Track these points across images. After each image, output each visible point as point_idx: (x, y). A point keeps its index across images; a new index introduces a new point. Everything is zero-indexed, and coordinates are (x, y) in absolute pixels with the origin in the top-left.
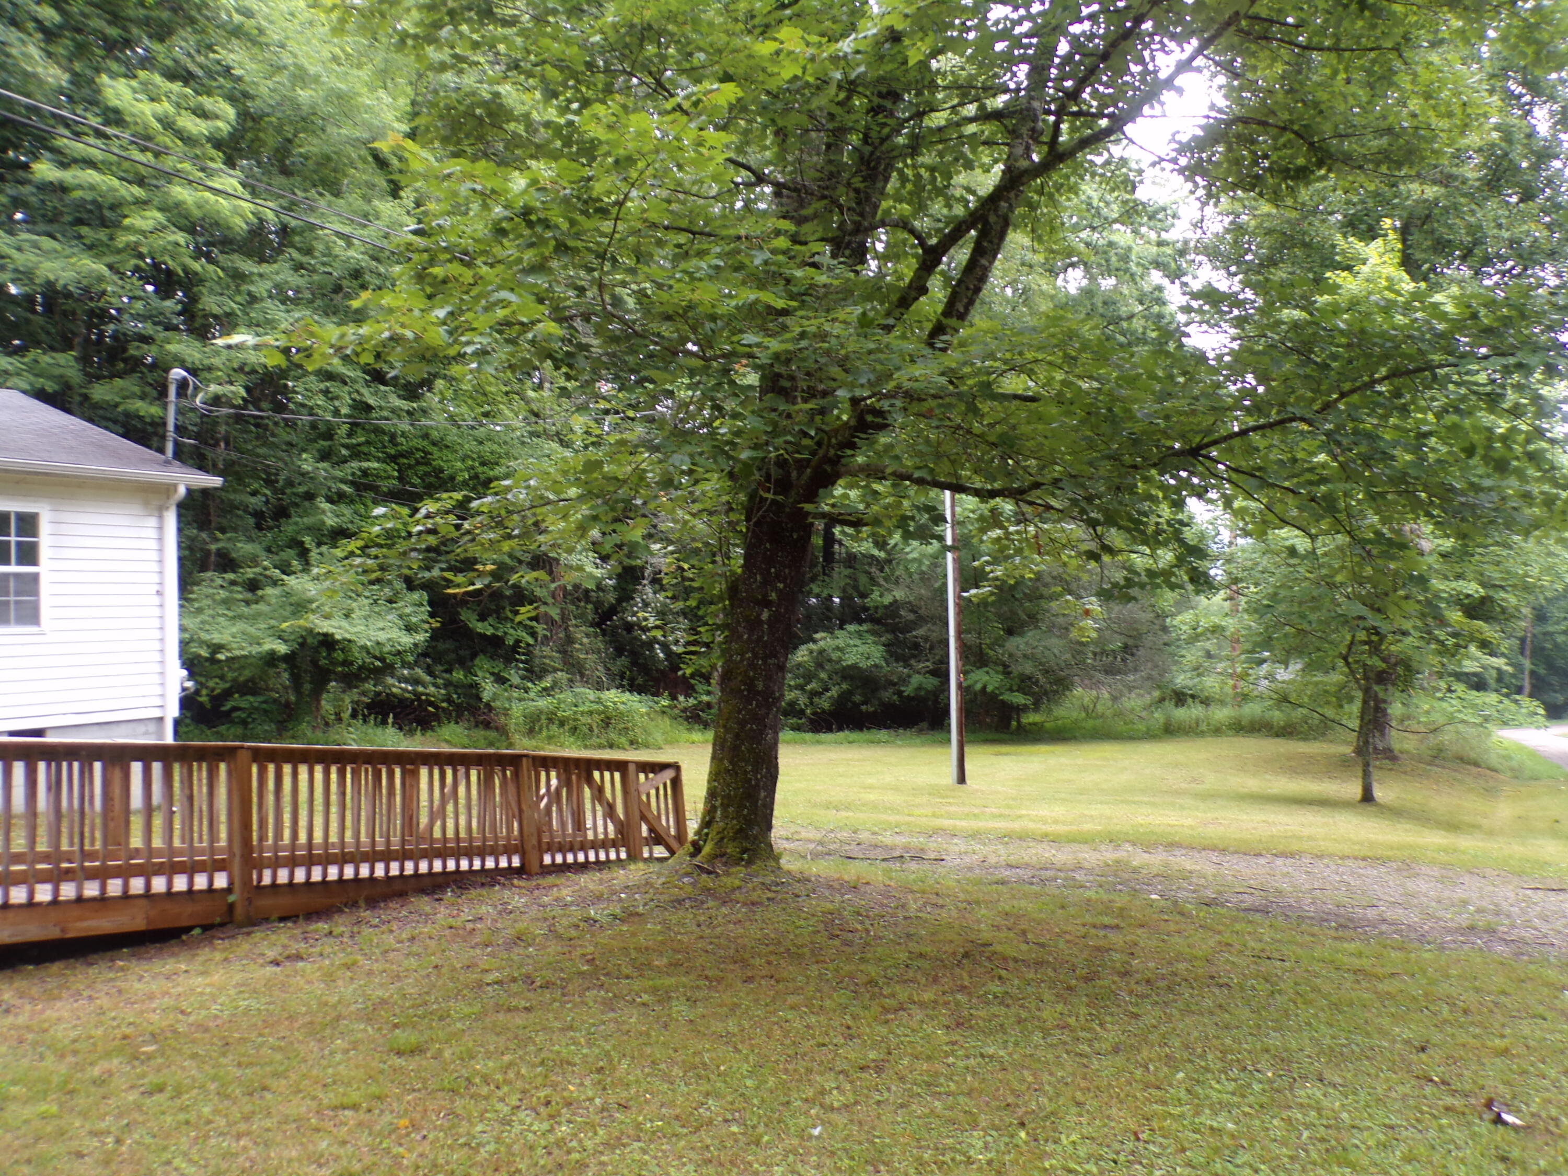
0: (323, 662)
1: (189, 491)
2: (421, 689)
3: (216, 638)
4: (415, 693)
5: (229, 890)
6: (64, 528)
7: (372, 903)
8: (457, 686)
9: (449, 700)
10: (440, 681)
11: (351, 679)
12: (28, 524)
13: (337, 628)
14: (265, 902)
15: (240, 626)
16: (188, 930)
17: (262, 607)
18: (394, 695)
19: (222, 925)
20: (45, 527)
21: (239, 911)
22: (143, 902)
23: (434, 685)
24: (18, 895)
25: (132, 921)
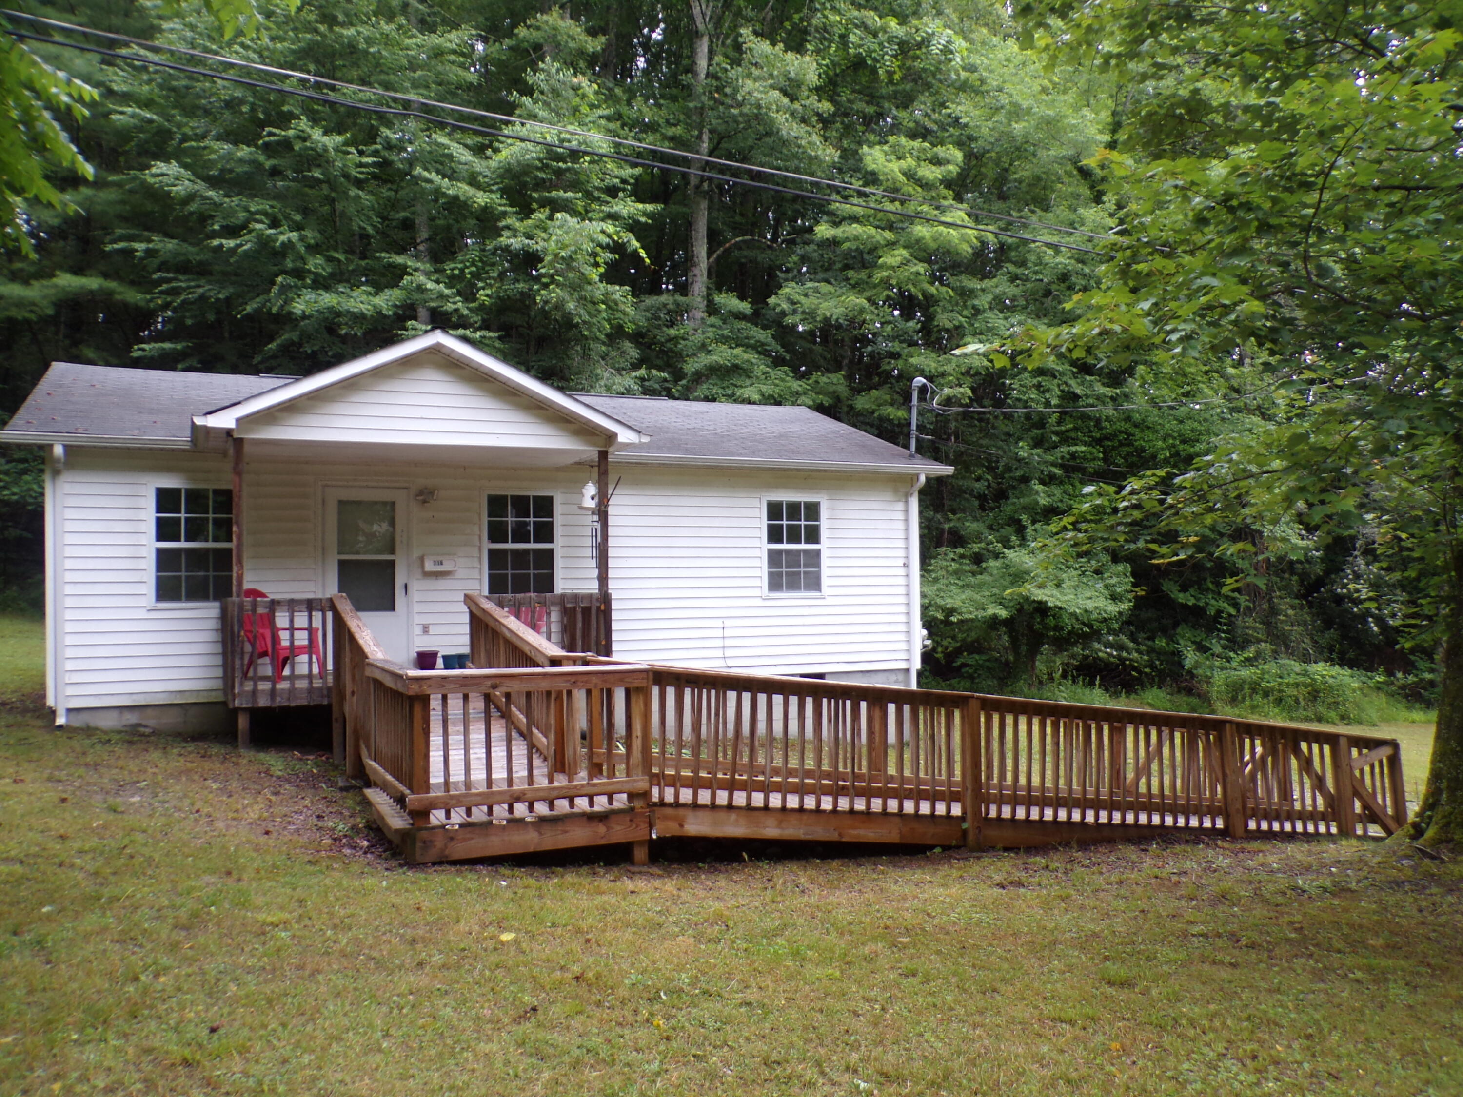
0: (1037, 627)
1: (928, 479)
2: (1125, 654)
3: (949, 603)
4: (1119, 657)
5: (963, 818)
6: (838, 514)
7: (1084, 846)
8: (1159, 653)
9: (1152, 666)
10: (1143, 648)
11: (1062, 643)
12: (813, 510)
13: (1049, 596)
14: (993, 833)
15: (968, 593)
17: (985, 577)
18: (1100, 659)
19: (958, 847)
20: (824, 513)
21: (971, 837)
22: (897, 820)
23: (1137, 651)
24: (810, 802)
25: (889, 834)
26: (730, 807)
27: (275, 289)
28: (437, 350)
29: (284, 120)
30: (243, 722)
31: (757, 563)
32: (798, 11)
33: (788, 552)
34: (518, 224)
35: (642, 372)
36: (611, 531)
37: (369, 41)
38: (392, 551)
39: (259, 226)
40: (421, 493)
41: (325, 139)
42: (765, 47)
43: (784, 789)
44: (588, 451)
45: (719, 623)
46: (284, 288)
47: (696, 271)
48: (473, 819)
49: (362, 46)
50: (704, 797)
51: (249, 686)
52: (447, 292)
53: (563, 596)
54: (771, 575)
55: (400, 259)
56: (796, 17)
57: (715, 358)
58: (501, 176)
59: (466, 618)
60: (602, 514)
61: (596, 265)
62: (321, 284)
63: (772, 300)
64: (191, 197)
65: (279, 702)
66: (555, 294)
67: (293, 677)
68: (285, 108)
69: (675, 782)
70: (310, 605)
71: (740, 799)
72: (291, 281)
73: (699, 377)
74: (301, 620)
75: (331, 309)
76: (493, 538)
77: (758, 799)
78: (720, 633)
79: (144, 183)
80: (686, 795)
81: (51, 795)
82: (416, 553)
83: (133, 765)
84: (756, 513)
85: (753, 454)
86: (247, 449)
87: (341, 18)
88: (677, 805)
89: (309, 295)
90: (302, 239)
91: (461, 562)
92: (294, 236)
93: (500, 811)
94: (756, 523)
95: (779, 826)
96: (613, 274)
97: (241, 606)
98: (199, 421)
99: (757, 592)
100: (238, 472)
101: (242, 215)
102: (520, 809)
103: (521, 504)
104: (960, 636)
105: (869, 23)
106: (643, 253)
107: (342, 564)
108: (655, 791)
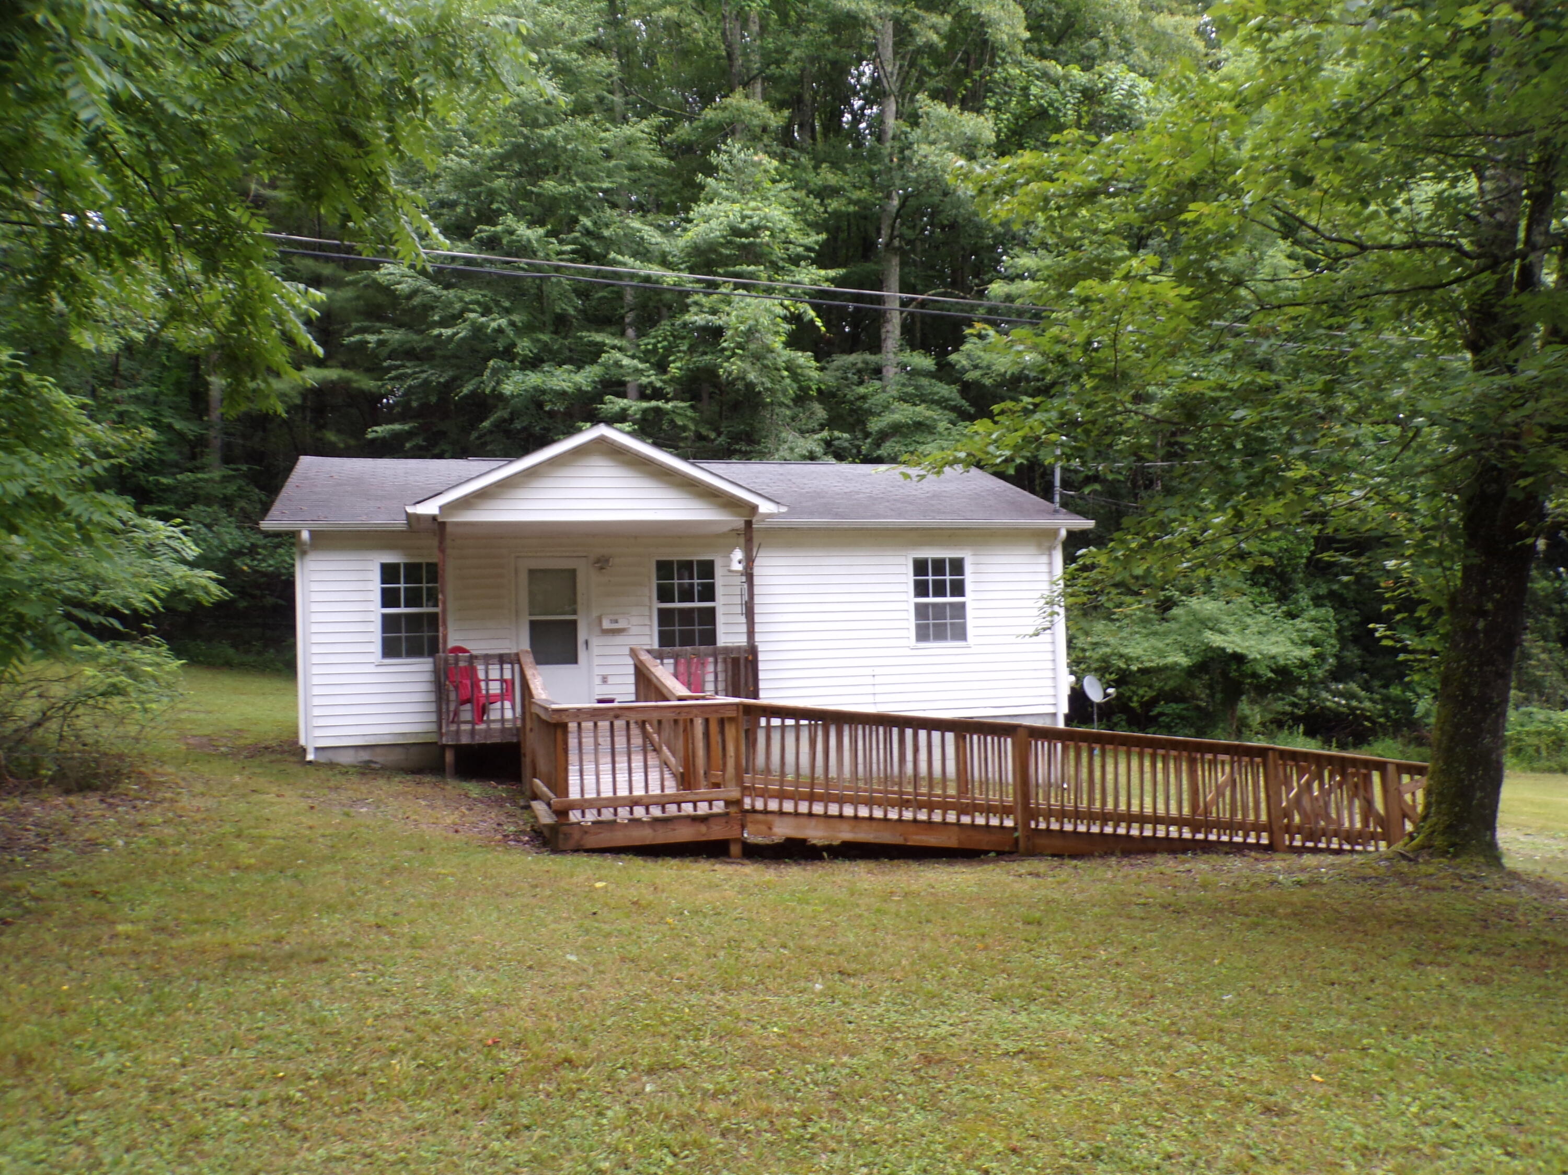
0: (1234, 674)
1: (1070, 533)
2: (1354, 703)
3: (1129, 651)
4: (1348, 706)
5: (1015, 829)
6: (983, 568)
7: (1126, 853)
8: (1395, 701)
9: (1387, 716)
10: (1377, 697)
11: (1263, 689)
12: (958, 566)
14: (1042, 841)
15: (1153, 641)
16: (986, 852)
17: (1174, 625)
18: (1329, 709)
19: (1011, 853)
20: (968, 568)
21: (1022, 844)
22: (956, 828)
23: (1371, 700)
24: (878, 813)
25: (949, 840)
26: (810, 815)
27: (487, 373)
28: (601, 441)
29: (490, 218)
30: (449, 757)
31: (904, 615)
32: (979, 67)
33: (934, 605)
34: (704, 300)
35: (825, 434)
36: (756, 590)
37: (567, 139)
38: (575, 612)
39: (472, 315)
40: (598, 561)
41: (529, 232)
42: (941, 109)
43: (855, 801)
44: (738, 522)
45: (869, 671)
46: (495, 371)
47: (889, 327)
48: (603, 818)
49: (561, 143)
50: (788, 806)
51: (453, 728)
52: (641, 366)
53: (727, 650)
54: (918, 627)
55: (598, 337)
56: (977, 74)
57: (897, 417)
58: (689, 255)
59: (631, 670)
60: (749, 575)
61: (777, 333)
62: (533, 363)
63: (953, 357)
64: (414, 293)
65: (478, 740)
66: (734, 367)
67: (489, 722)
68: (494, 206)
69: (765, 794)
70: (502, 659)
71: (818, 809)
72: (502, 364)
73: (883, 436)
74: (494, 673)
75: (536, 389)
76: (661, 599)
77: (834, 809)
78: (870, 680)
79: (375, 281)
80: (773, 805)
81: (303, 804)
82: (595, 614)
83: (364, 788)
84: (903, 569)
85: (900, 515)
86: (449, 529)
87: (542, 119)
88: (766, 812)
89: (517, 376)
90: (512, 324)
91: (634, 620)
92: (503, 322)
93: (623, 813)
94: (903, 579)
95: (852, 831)
96: (793, 342)
97: (446, 660)
98: (410, 510)
99: (904, 642)
100: (442, 550)
101: (458, 306)
102: (639, 812)
103: (686, 567)
104: (1157, 685)
105: (1052, 72)
106: (819, 323)
107: (533, 624)
108: (747, 803)
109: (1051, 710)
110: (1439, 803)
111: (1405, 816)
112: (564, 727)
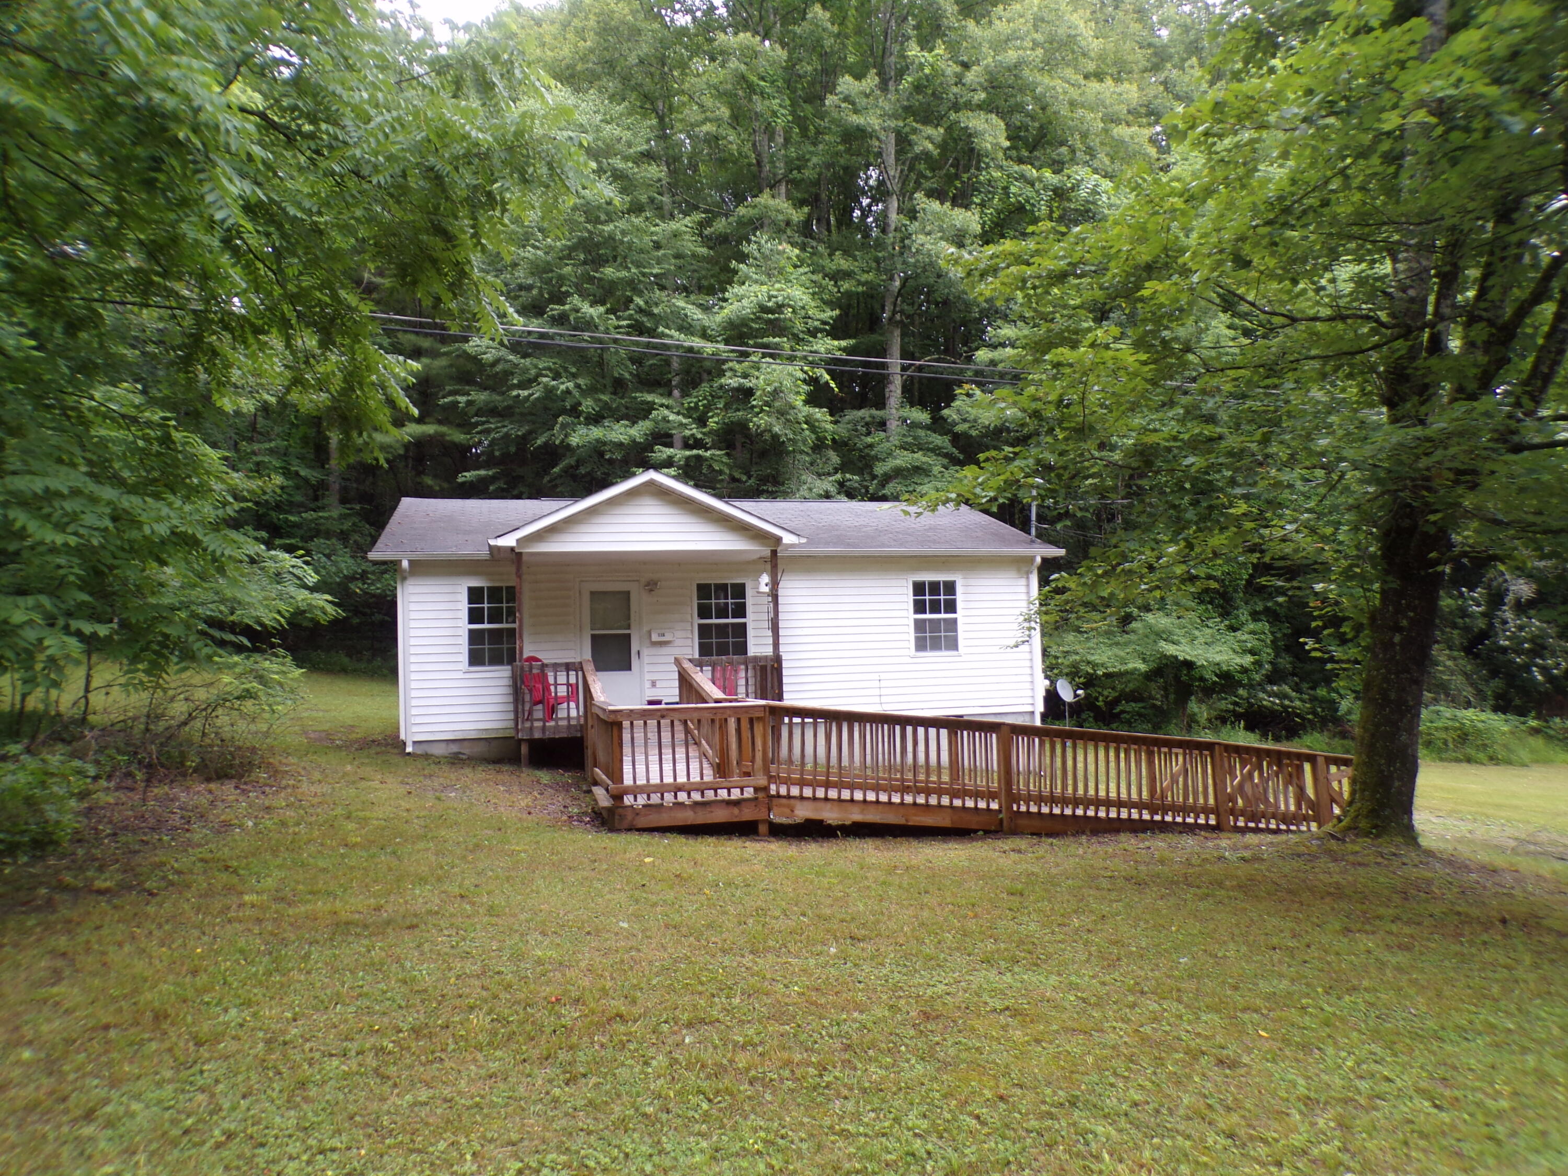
0: (1184, 678)
1: (1044, 560)
2: (1287, 702)
3: (1095, 658)
4: (1282, 705)
5: (1000, 811)
6: (970, 589)
7: (1095, 832)
8: (1321, 701)
9: (1314, 713)
10: (1306, 697)
11: (1209, 691)
12: (950, 588)
13: (1182, 651)
14: (1022, 822)
15: (1116, 650)
16: (976, 831)
17: (1133, 637)
18: (1265, 707)
19: (996, 832)
20: (959, 589)
21: (1007, 825)
22: (949, 811)
23: (1301, 700)
24: (884, 798)
25: (944, 821)
26: (826, 799)
27: (557, 427)
28: (651, 483)
29: (560, 298)
30: (524, 749)
31: (905, 629)
32: (967, 170)
33: (930, 620)
34: (737, 366)
35: (839, 476)
36: (781, 608)
37: (624, 233)
38: (629, 627)
39: (545, 380)
40: (648, 584)
41: (591, 310)
42: (935, 205)
43: (864, 788)
44: (766, 552)
45: (876, 676)
46: (564, 426)
47: (892, 387)
48: (651, 802)
49: (619, 236)
50: (808, 792)
51: (528, 725)
52: (684, 421)
53: (756, 659)
54: (917, 639)
55: (649, 398)
56: (965, 177)
57: (898, 462)
58: (724, 329)
59: (676, 676)
60: (775, 597)
61: (798, 393)
62: (595, 420)
63: (946, 412)
64: (497, 361)
65: (548, 735)
66: (761, 421)
67: (557, 719)
68: (564, 289)
69: (788, 782)
70: (568, 667)
71: (833, 794)
72: (569, 420)
73: (887, 479)
74: (562, 678)
75: (598, 441)
76: (701, 616)
77: (846, 794)
78: (877, 684)
79: (465, 352)
80: (795, 791)
81: (402, 790)
82: (645, 629)
83: (453, 776)
84: (904, 591)
85: (901, 545)
86: (524, 558)
87: (603, 217)
88: (789, 797)
89: (582, 430)
90: (578, 386)
91: (679, 634)
92: (571, 385)
93: (669, 797)
94: (904, 598)
95: (862, 812)
96: (812, 400)
97: (522, 668)
98: (492, 542)
99: (906, 652)
100: (519, 575)
101: (533, 372)
102: (682, 796)
103: (722, 588)
104: (1119, 687)
105: (1028, 175)
106: (833, 384)
107: (594, 638)
108: (773, 787)
109: (1030, 709)
110: (1362, 791)
111: (1333, 800)
112: (619, 725)
